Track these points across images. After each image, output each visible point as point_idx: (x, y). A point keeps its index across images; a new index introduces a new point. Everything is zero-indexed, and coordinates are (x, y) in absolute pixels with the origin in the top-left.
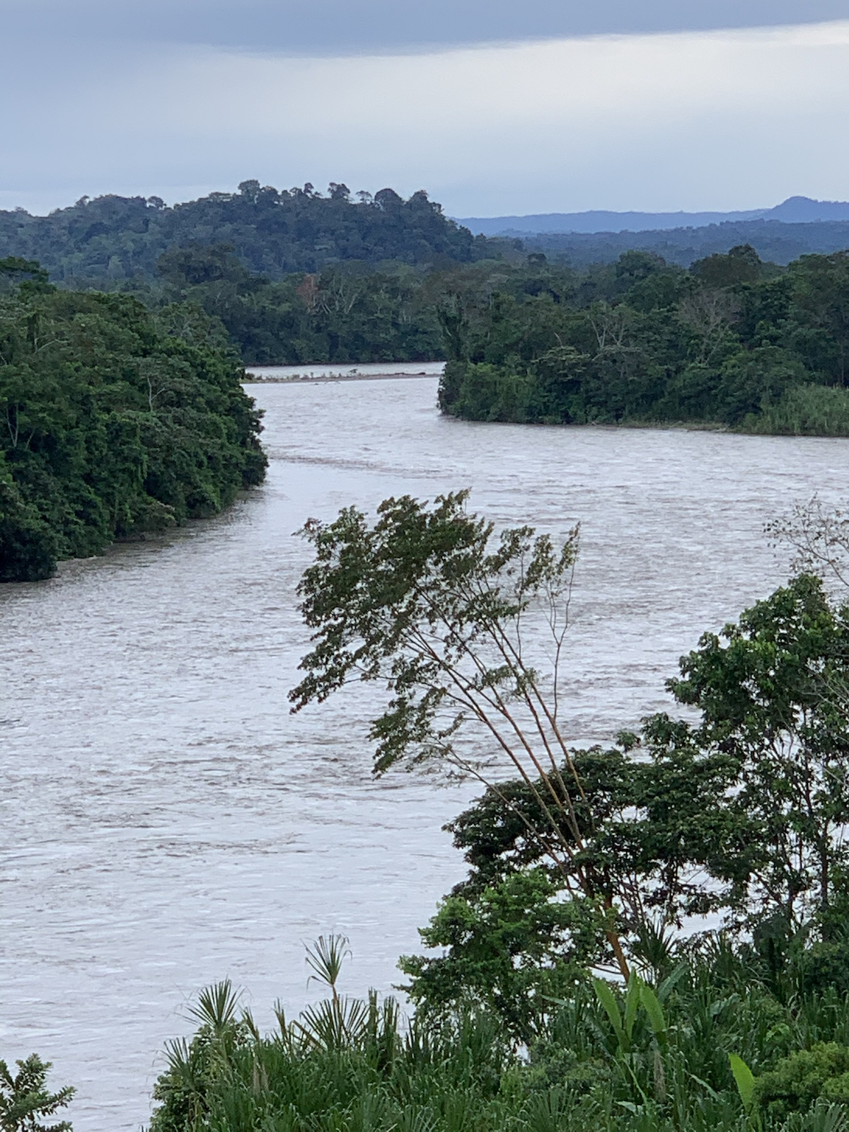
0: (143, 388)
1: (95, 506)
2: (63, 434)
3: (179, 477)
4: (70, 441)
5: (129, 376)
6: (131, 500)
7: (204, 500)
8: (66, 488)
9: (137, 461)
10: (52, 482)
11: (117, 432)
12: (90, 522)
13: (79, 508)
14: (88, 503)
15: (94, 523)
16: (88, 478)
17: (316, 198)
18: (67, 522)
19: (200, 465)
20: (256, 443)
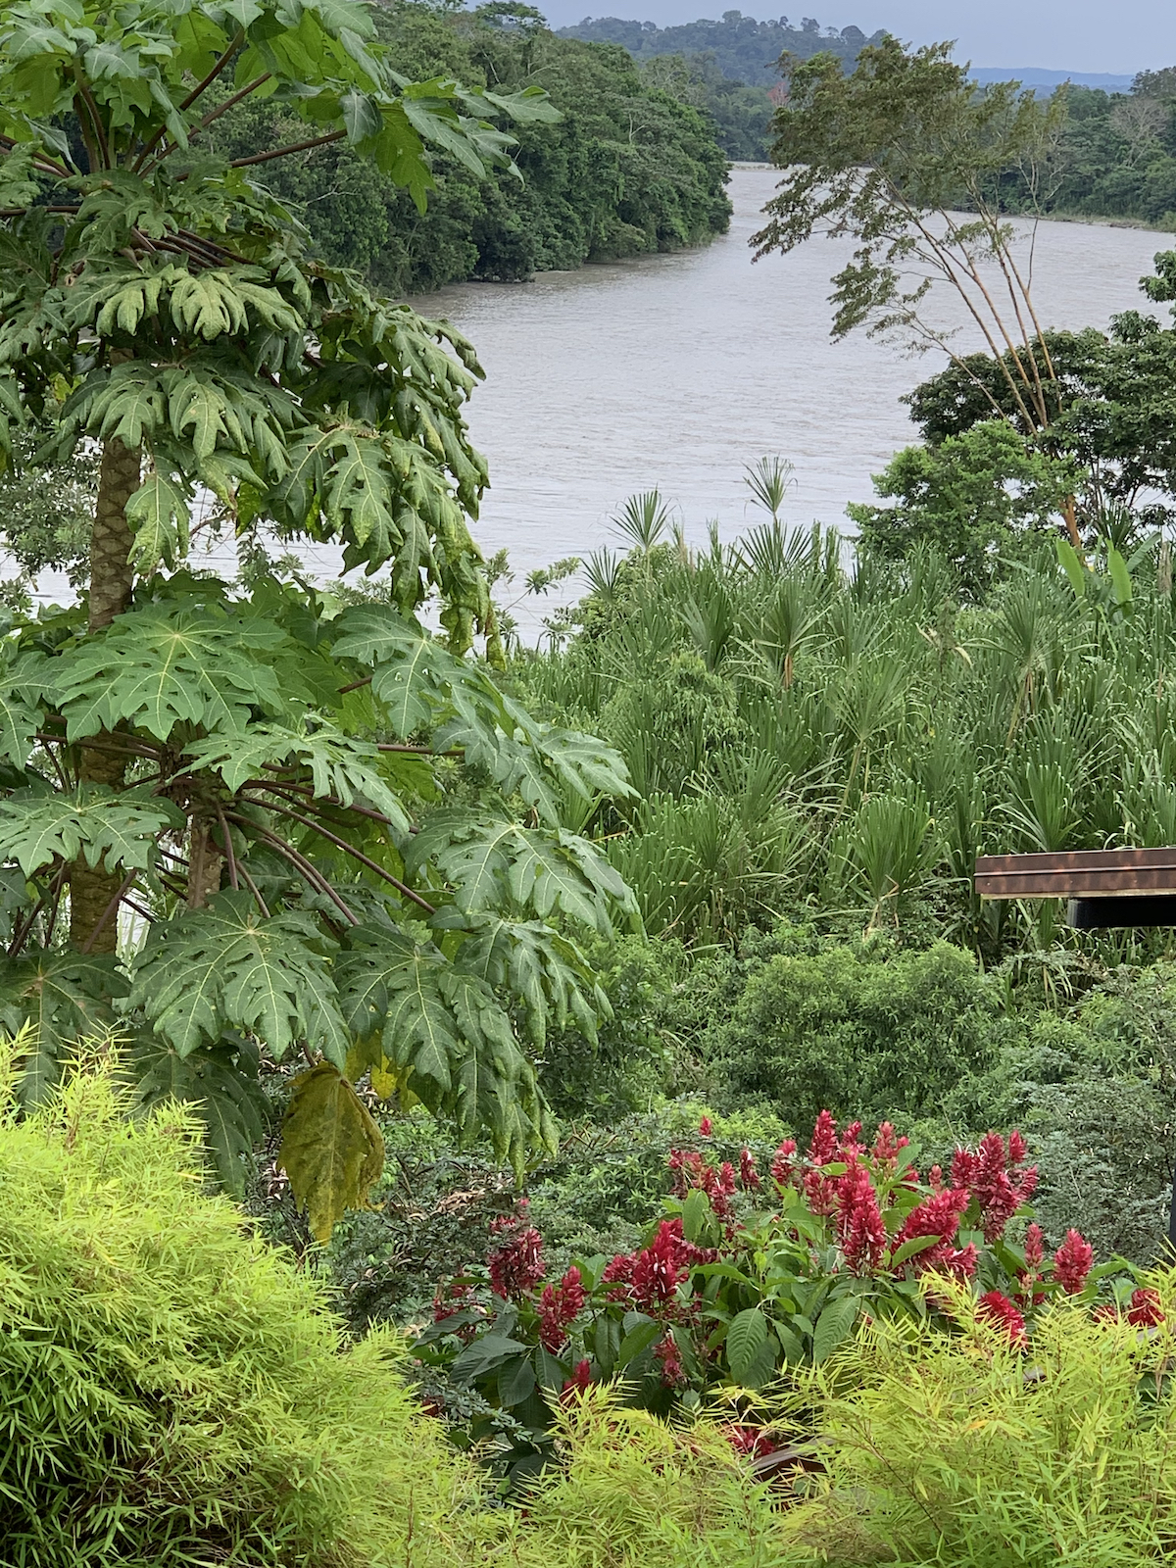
0: (625, 127)
1: (573, 222)
2: (548, 152)
3: (652, 208)
4: (554, 159)
5: (614, 115)
6: (606, 223)
7: (672, 233)
8: (548, 204)
9: (615, 186)
10: (536, 196)
11: (598, 158)
12: (567, 236)
13: (558, 221)
14: (566, 218)
15: (572, 238)
16: (568, 196)
17: (789, 29)
18: (547, 236)
19: (672, 201)
20: (723, 195)
